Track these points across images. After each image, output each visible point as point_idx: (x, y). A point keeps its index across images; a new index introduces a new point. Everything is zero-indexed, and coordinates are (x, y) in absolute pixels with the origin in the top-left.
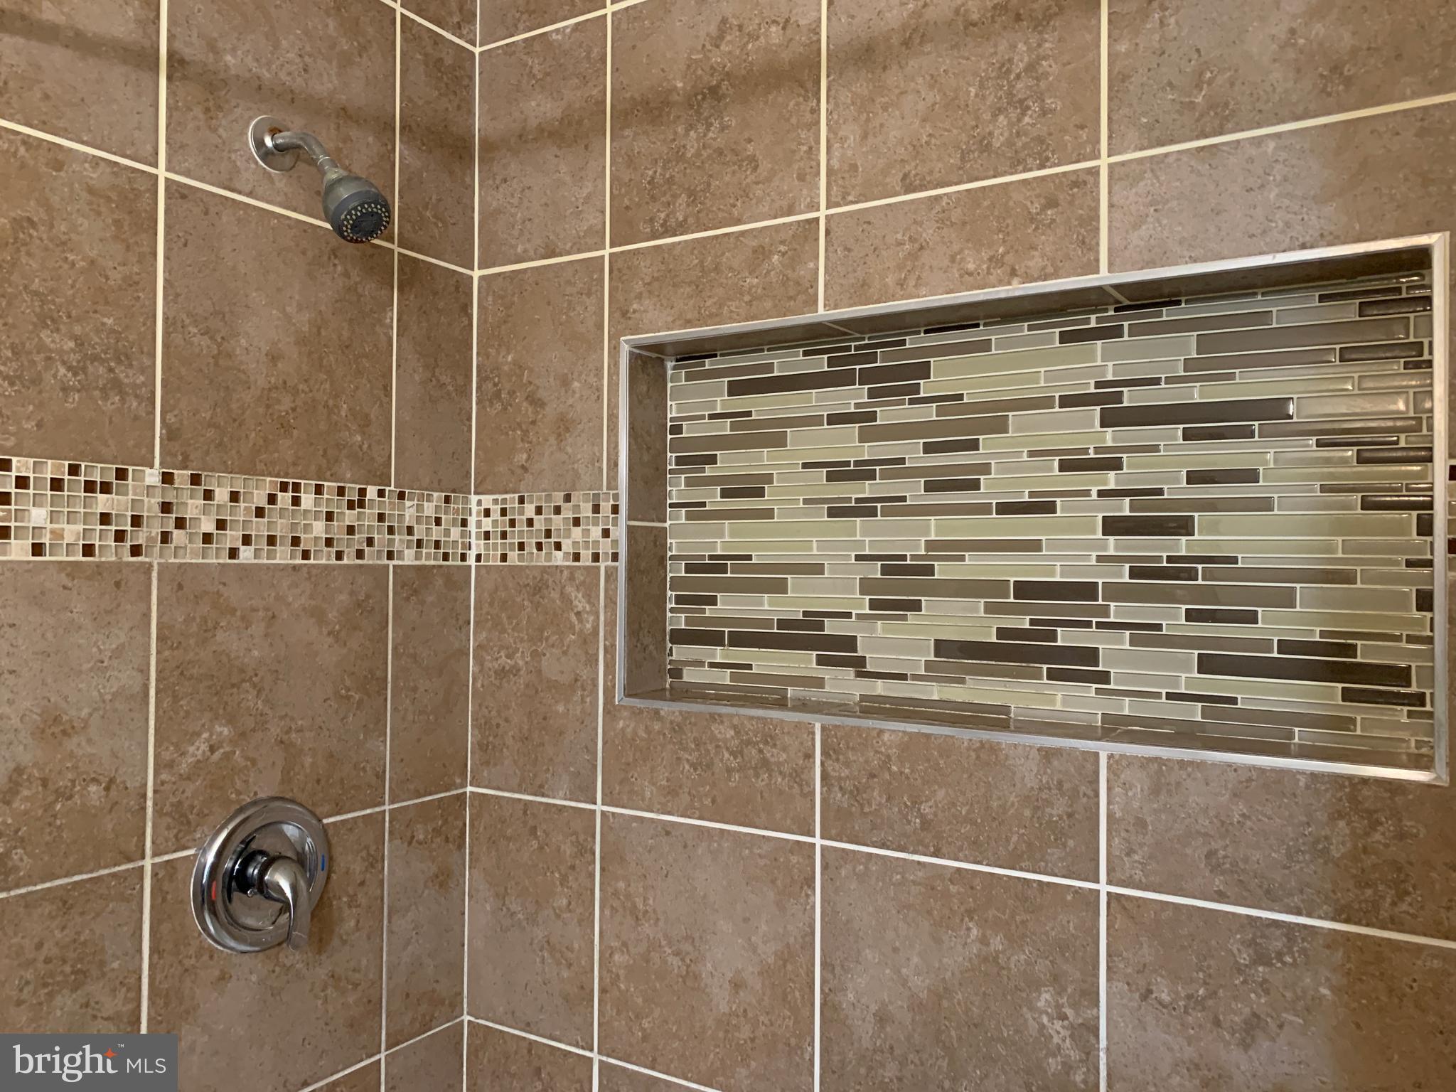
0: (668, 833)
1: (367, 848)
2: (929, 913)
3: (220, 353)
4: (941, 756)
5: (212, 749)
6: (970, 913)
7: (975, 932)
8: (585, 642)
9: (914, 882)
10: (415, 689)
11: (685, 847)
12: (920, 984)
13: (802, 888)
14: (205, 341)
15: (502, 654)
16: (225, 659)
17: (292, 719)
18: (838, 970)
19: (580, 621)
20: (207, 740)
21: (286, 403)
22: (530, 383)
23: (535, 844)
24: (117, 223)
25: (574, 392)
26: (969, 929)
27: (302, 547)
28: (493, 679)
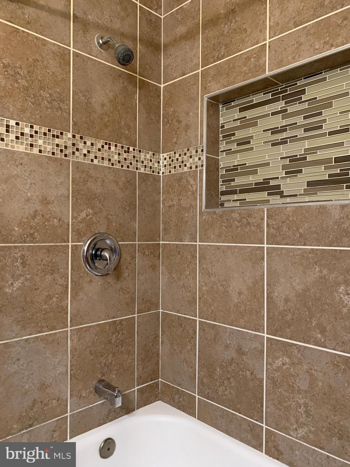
0: (218, 249)
1: (131, 253)
2: (302, 264)
3: (88, 102)
4: (306, 213)
5: (87, 216)
6: (316, 263)
7: (317, 269)
8: (193, 194)
9: (297, 255)
10: (145, 210)
11: (224, 252)
12: (299, 288)
13: (260, 261)
14: (83, 98)
15: (170, 201)
16: (90, 190)
17: (109, 211)
18: (272, 286)
19: (192, 187)
20: (85, 213)
21: (106, 119)
22: (177, 116)
23: (180, 256)
24: (60, 63)
25: (190, 116)
26: (315, 268)
27: (111, 162)
28: (167, 209)
